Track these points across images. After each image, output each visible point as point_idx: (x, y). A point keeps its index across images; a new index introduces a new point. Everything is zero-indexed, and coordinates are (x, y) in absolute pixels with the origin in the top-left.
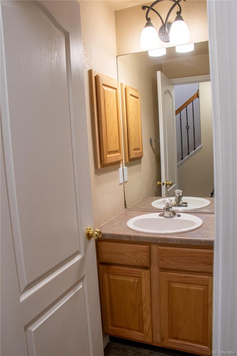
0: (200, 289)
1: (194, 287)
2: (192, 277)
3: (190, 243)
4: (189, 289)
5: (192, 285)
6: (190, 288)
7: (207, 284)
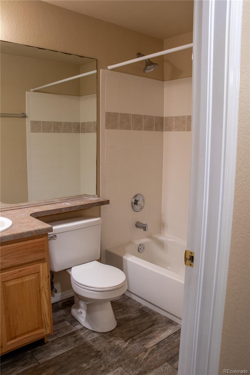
0: (33, 278)
1: (27, 279)
2: (25, 269)
3: (23, 236)
4: (23, 282)
5: (25, 277)
6: (24, 280)
7: (38, 271)
